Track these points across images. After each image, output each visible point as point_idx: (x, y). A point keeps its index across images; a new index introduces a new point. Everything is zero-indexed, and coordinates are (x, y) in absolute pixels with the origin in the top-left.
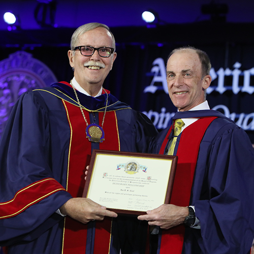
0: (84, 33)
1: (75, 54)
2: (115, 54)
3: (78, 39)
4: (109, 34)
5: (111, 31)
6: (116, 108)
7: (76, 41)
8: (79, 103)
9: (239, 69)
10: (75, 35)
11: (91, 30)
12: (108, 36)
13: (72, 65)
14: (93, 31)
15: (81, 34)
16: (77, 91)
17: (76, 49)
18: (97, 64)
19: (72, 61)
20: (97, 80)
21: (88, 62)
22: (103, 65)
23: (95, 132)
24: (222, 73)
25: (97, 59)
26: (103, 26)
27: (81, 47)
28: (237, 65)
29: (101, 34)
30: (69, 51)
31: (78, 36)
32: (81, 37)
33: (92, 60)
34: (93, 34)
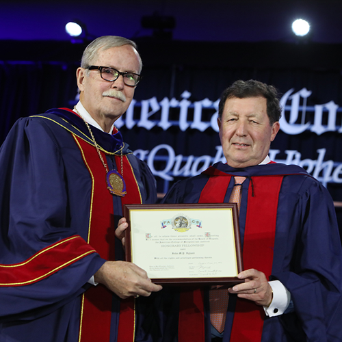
0: (106, 49)
1: (90, 75)
3: (98, 55)
8: (94, 141)
10: (92, 49)
11: (118, 46)
14: (119, 48)
16: (89, 125)
18: (120, 94)
19: (81, 82)
20: (117, 113)
21: (108, 90)
22: (124, 98)
25: (121, 87)
27: (102, 67)
31: (97, 51)
32: (101, 53)
33: (115, 87)
34: (119, 52)
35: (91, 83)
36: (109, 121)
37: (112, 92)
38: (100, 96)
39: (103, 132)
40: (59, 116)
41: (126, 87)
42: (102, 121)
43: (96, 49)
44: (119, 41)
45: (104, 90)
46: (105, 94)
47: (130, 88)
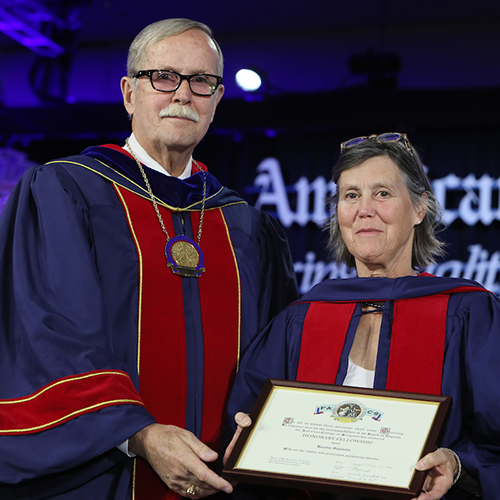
0: (158, 41)
1: (139, 87)
2: (221, 89)
3: (146, 53)
4: (212, 44)
5: (215, 37)
6: (222, 201)
7: (140, 58)
8: (150, 192)
10: (137, 45)
11: (174, 35)
12: (209, 49)
13: (130, 109)
15: (151, 43)
16: (144, 167)
19: (129, 100)
20: (186, 141)
21: (167, 106)
22: (195, 116)
23: (185, 254)
25: (186, 97)
26: (199, 28)
27: (152, 71)
29: (196, 44)
30: (125, 78)
31: (145, 47)
32: (151, 49)
33: (177, 101)
34: (178, 43)
35: (141, 99)
36: (176, 155)
37: (173, 109)
38: (156, 119)
39: (168, 175)
40: (93, 156)
41: (195, 98)
42: (165, 157)
43: (144, 43)
44: (178, 26)
45: (160, 108)
46: (163, 113)
47: (203, 99)
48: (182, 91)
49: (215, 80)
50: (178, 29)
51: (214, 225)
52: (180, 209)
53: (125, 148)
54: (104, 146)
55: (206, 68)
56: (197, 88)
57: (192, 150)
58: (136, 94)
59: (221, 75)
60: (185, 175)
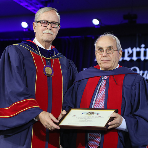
0: (43, 13)
1: (37, 25)
2: (60, 26)
4: (57, 14)
5: (58, 12)
6: (59, 57)
8: (40, 53)
9: (144, 48)
10: (37, 14)
11: (47, 11)
12: (57, 16)
13: (35, 31)
14: (48, 12)
15: (41, 13)
16: (38, 46)
17: (38, 22)
18: (50, 32)
19: (35, 29)
20: (50, 40)
21: (45, 30)
22: (52, 33)
23: (49, 70)
24: (135, 50)
25: (50, 28)
26: (54, 10)
27: (41, 21)
28: (143, 46)
29: (53, 14)
30: (34, 23)
31: (39, 15)
32: (41, 15)
33: (48, 29)
34: (48, 14)
35: (38, 28)
36: (47, 43)
37: (47, 31)
38: (42, 33)
39: (45, 49)
40: (25, 43)
41: (52, 28)
42: (44, 44)
43: (39, 13)
45: (43, 31)
46: (44, 32)
47: (54, 29)
48: (49, 26)
49: (58, 24)
50: (48, 10)
51: (57, 63)
52: (48, 58)
53: (33, 41)
54: (28, 41)
55: (56, 20)
56: (53, 26)
57: (51, 42)
58: (37, 27)
59: (60, 22)
60: (49, 49)
